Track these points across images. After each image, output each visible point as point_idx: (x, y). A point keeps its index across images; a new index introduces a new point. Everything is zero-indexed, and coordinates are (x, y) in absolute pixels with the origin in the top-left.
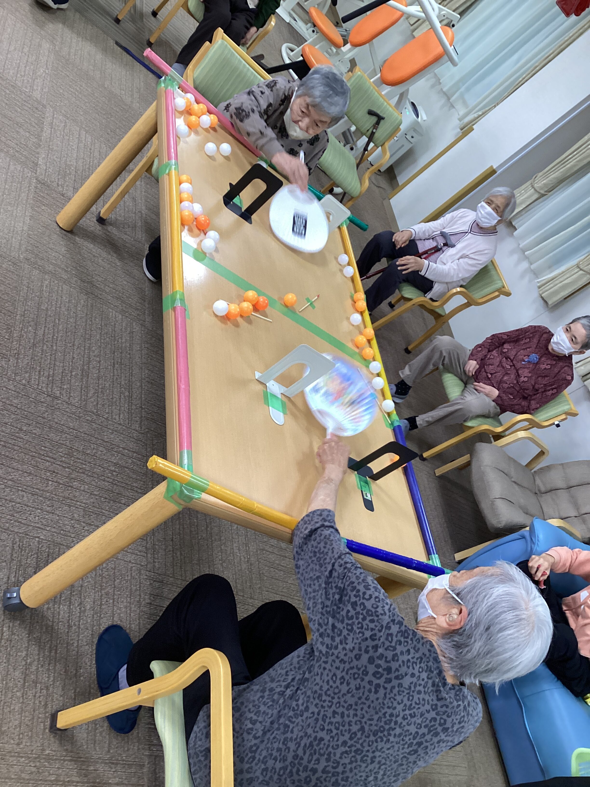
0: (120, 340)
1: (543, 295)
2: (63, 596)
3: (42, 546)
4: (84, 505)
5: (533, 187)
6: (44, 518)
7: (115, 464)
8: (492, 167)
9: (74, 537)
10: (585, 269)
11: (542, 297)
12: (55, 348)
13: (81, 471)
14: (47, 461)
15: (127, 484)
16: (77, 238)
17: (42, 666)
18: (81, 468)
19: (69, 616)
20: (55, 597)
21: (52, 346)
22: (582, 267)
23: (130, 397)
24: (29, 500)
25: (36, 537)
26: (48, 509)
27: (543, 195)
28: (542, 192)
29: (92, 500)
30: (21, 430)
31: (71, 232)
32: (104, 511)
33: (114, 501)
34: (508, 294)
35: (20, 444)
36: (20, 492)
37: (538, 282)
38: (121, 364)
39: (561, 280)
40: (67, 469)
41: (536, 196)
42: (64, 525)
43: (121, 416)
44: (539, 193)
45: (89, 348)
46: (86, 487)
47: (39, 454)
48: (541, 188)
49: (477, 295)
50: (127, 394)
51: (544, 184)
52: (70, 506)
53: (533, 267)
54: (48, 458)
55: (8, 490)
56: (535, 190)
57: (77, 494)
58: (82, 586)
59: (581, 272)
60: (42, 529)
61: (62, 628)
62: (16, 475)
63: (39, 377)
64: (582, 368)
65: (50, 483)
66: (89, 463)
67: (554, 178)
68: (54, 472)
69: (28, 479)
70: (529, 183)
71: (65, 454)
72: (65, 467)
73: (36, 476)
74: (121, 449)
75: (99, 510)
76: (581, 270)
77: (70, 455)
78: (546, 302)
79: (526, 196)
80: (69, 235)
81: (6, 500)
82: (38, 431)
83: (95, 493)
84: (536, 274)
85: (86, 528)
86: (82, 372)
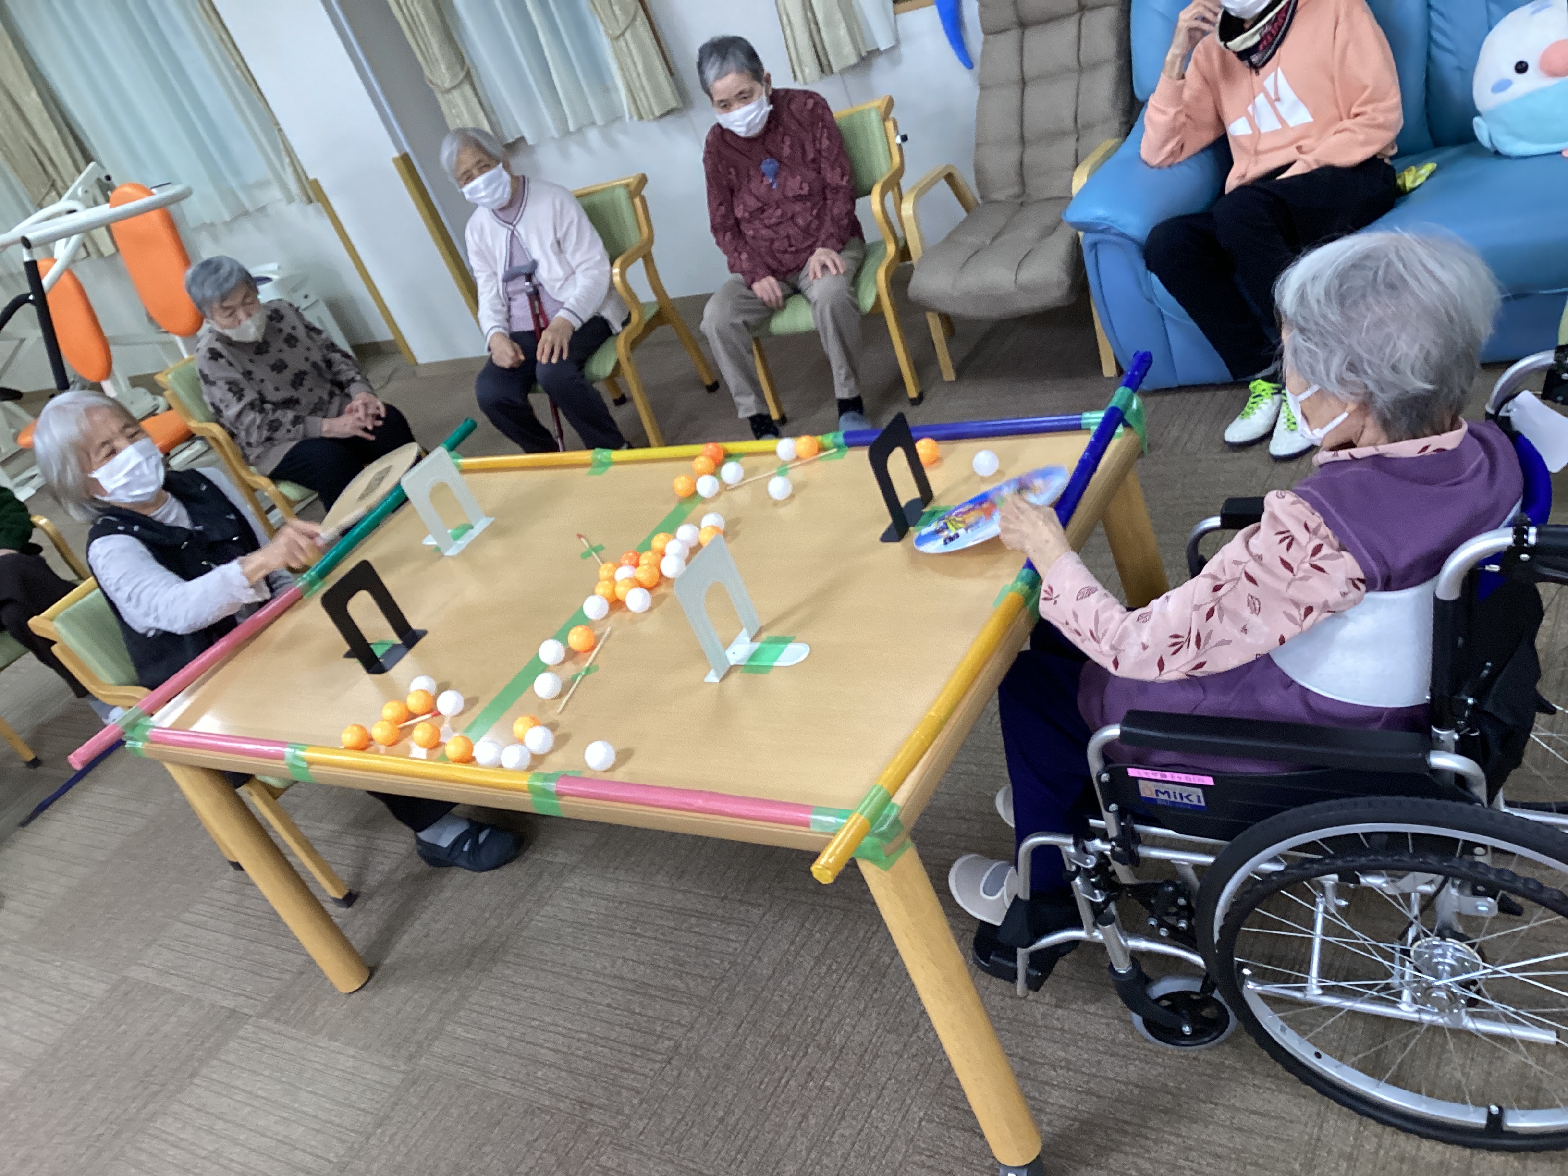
0: (592, 916)
1: (657, 114)
2: (1032, 1094)
3: (938, 1116)
4: (880, 1031)
5: (449, 91)
6: (889, 1105)
7: (817, 961)
8: (395, 160)
9: (934, 1057)
10: (623, 27)
11: (662, 116)
12: (584, 1036)
13: (817, 1026)
14: (788, 1082)
15: (857, 949)
16: (387, 961)
17: (1148, 1151)
18: (813, 1026)
19: (1071, 1090)
20: (1033, 1108)
21: (580, 1040)
22: (618, 32)
23: (700, 915)
24: (850, 1126)
25: (920, 1124)
26: (874, 1095)
27: (468, 76)
28: (462, 75)
29: (874, 1015)
30: (721, 1120)
31: (372, 971)
32: (898, 997)
33: (884, 976)
34: (643, 180)
35: (748, 1126)
36: (835, 1139)
37: (631, 117)
38: (636, 921)
39: (634, 75)
40: (810, 1051)
41: (467, 88)
42: (908, 1070)
43: (733, 937)
44: (461, 83)
45: (597, 973)
46: (848, 1021)
47: (772, 1094)
48: (454, 76)
49: (633, 238)
50: (693, 920)
51: (448, 68)
52: (877, 1056)
53: (600, 122)
54: (783, 1081)
55: (825, 1161)
56: (454, 88)
57: (857, 1038)
58: (1022, 1059)
59: (628, 35)
60: (907, 1111)
61: (1088, 1106)
62: (802, 1144)
63: (633, 1072)
64: (807, 70)
65: (827, 1084)
66: (805, 1009)
67: (440, 46)
68: (810, 1074)
69: (813, 1122)
70: (440, 98)
71: (781, 1049)
72: (806, 1054)
73: (810, 1107)
74: (793, 948)
75: (894, 1005)
76: (622, 34)
77: (785, 1041)
78: (670, 112)
79: (463, 108)
80: (378, 975)
81: (843, 1166)
82: (730, 1091)
83: (862, 1006)
84: (614, 118)
85: (921, 1034)
86: (638, 993)
